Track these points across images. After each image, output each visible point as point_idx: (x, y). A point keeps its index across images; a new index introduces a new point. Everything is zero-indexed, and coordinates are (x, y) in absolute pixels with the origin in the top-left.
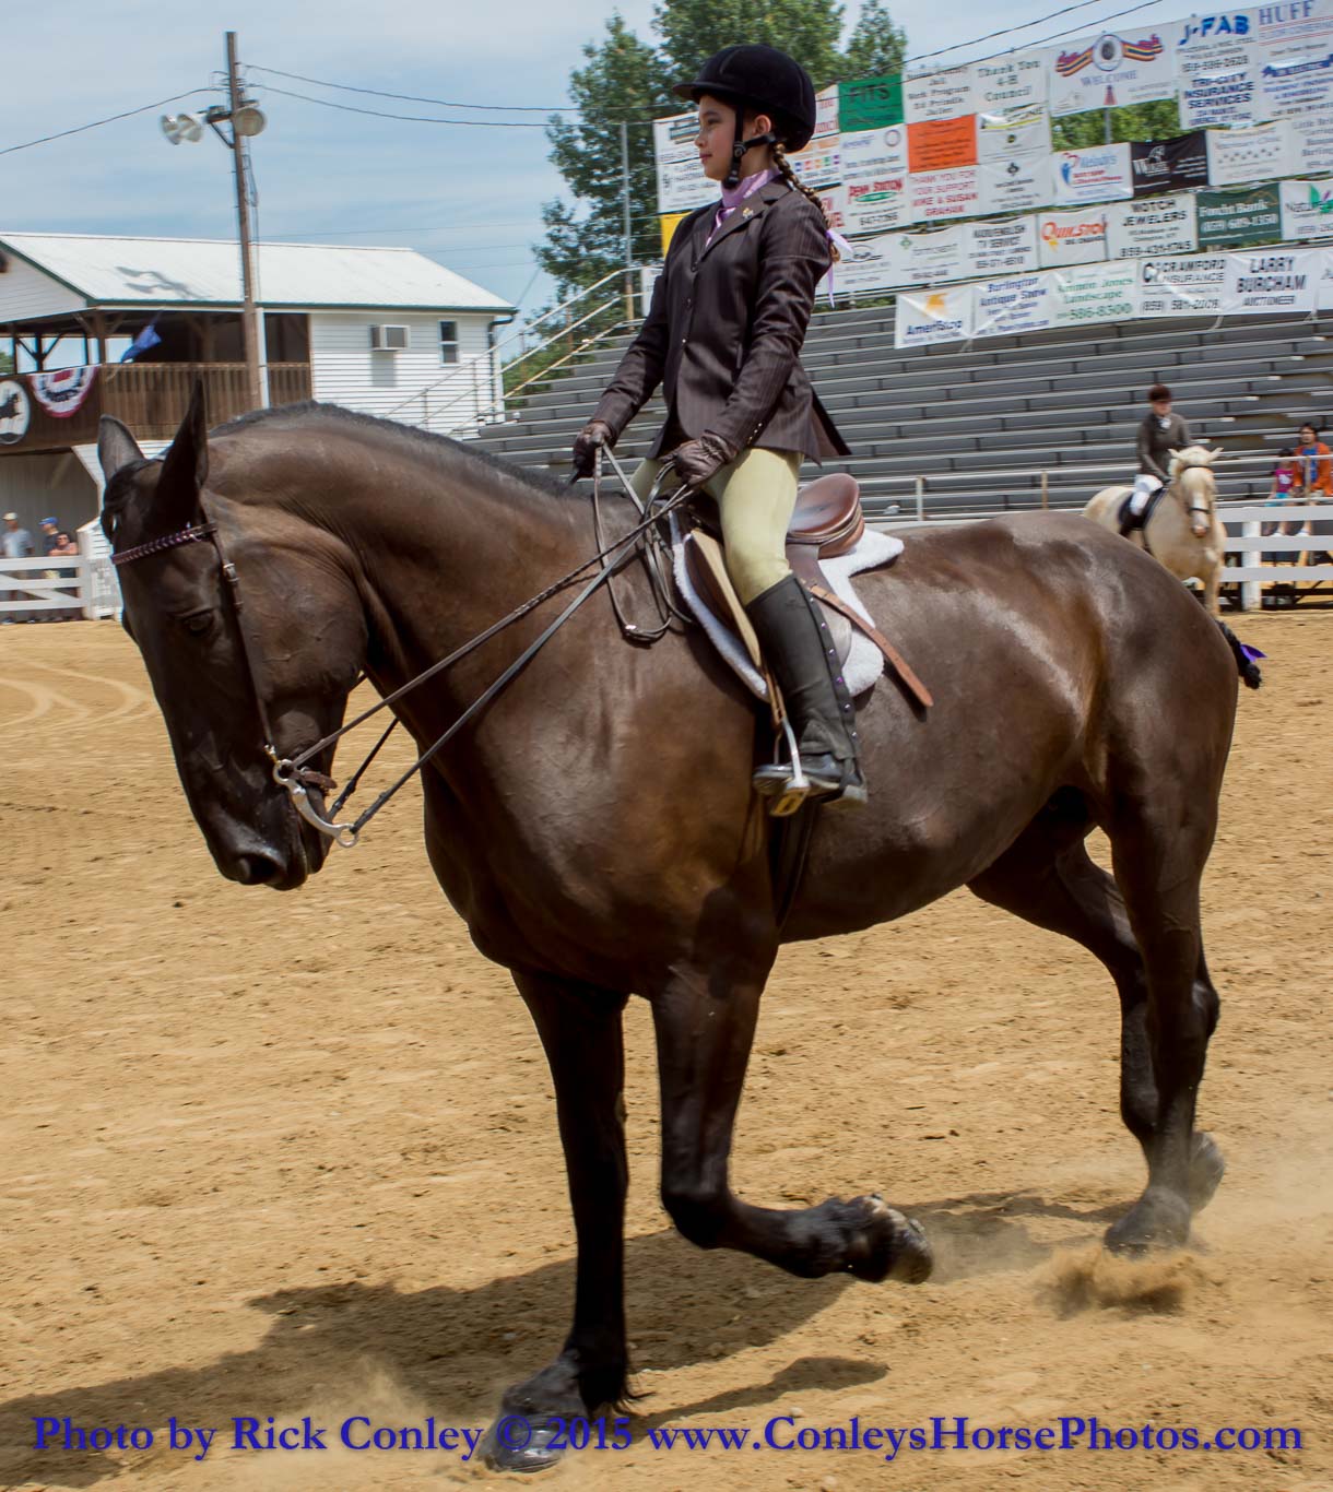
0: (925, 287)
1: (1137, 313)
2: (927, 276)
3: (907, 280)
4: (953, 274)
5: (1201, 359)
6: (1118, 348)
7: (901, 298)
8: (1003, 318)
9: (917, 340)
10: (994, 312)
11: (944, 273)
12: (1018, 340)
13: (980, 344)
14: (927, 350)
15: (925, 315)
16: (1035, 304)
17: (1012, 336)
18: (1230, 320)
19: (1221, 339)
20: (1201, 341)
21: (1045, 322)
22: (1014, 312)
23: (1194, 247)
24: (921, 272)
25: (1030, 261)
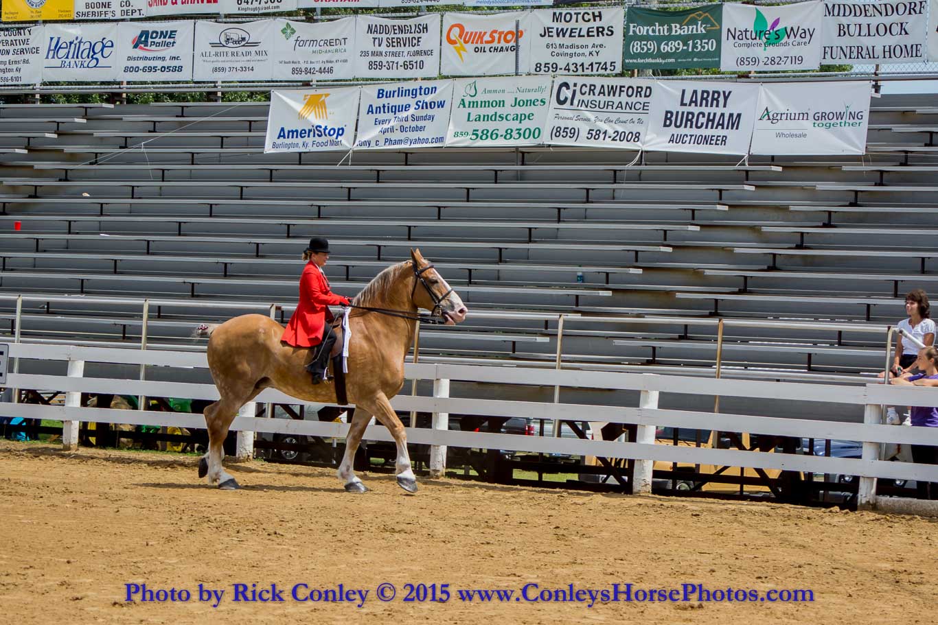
0: (307, 84)
1: (546, 139)
2: (308, 71)
3: (285, 74)
4: (340, 72)
5: (613, 198)
6: (520, 177)
7: (276, 94)
8: (392, 130)
9: (288, 146)
10: (383, 122)
11: (330, 70)
12: (406, 157)
13: (361, 157)
14: (300, 158)
15: (300, 116)
16: (432, 118)
17: (399, 152)
18: (650, 157)
19: (639, 177)
20: (615, 177)
21: (441, 139)
22: (406, 124)
23: (619, 69)
24: (303, 66)
25: (431, 68)
